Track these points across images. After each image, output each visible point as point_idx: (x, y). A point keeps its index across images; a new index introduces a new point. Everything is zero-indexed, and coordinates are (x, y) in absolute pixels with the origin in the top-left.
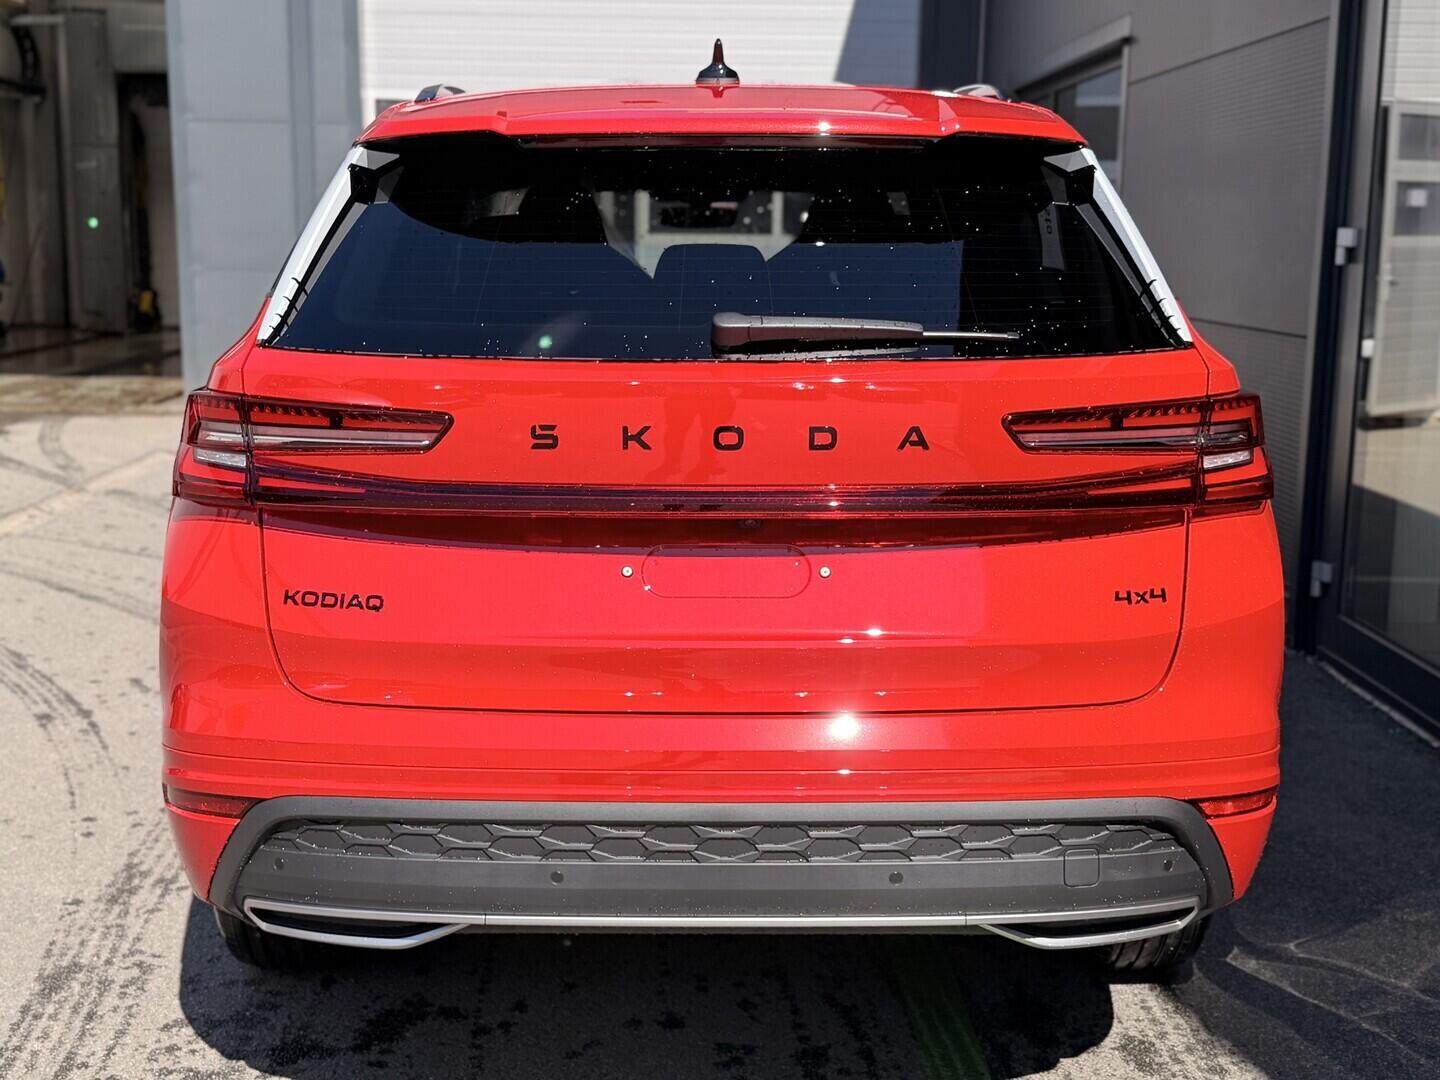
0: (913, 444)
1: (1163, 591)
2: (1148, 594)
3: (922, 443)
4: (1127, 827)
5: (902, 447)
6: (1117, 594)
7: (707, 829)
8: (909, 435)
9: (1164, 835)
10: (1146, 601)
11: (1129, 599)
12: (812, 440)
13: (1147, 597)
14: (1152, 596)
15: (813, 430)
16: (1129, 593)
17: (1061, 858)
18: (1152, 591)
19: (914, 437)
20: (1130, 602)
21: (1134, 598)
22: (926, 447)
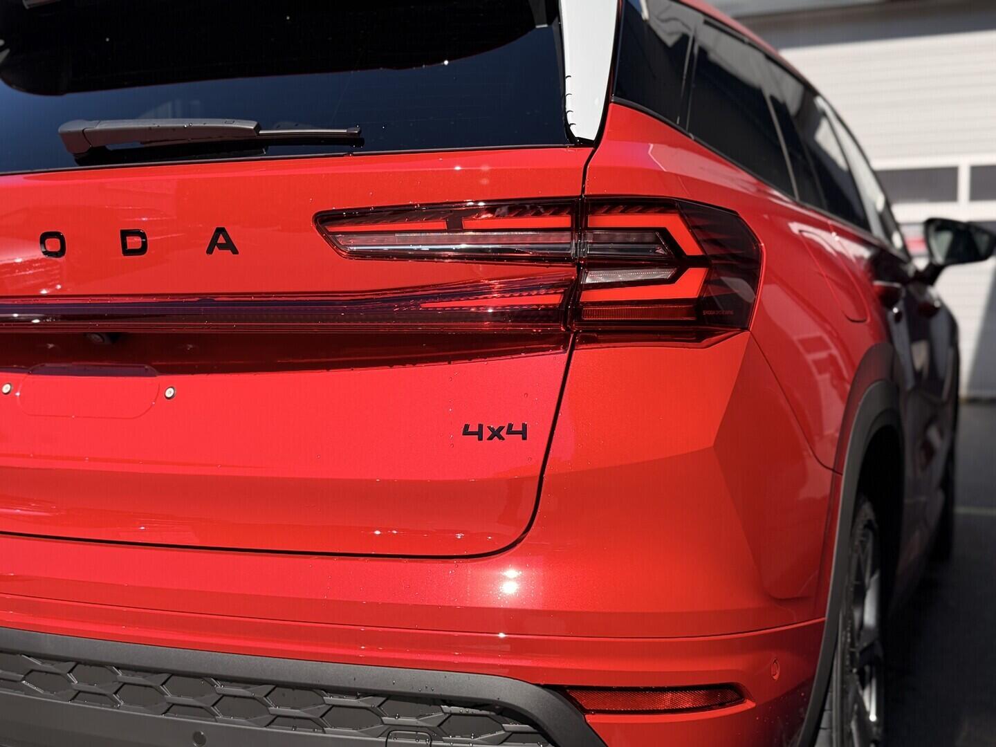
0: (221, 247)
1: (525, 426)
2: (506, 429)
3: (230, 246)
4: (471, 711)
5: (210, 251)
6: (467, 427)
7: (30, 659)
8: (215, 238)
9: (526, 727)
10: (501, 438)
11: (479, 434)
12: (124, 245)
13: (503, 433)
14: (510, 432)
15: (125, 234)
16: (481, 426)
17: (383, 739)
18: (510, 426)
19: (221, 240)
20: (480, 439)
21: (487, 433)
22: (235, 252)
